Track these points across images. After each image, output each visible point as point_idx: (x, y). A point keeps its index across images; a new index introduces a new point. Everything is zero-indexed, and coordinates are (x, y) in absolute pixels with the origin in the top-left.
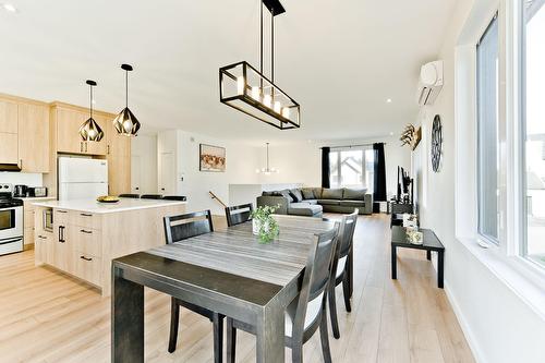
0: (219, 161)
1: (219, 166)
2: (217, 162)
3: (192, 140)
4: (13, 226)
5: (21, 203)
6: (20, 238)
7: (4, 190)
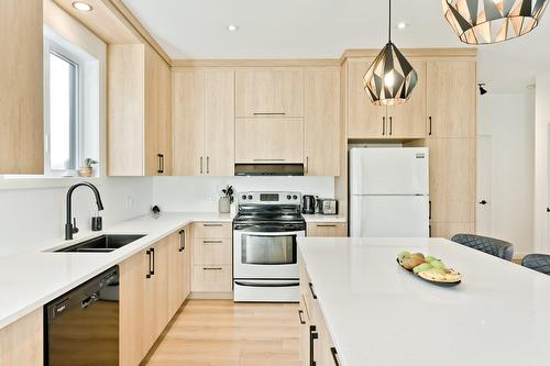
4: (295, 260)
5: (304, 225)
7: (292, 202)
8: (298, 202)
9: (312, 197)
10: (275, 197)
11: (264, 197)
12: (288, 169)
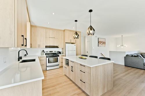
0: (104, 43)
1: (104, 44)
2: (103, 43)
3: (96, 37)
4: (57, 62)
5: (59, 56)
6: (59, 65)
7: (55, 52)
8: (56, 52)
9: (59, 51)
10: (52, 52)
11: (50, 52)
12: (55, 47)
